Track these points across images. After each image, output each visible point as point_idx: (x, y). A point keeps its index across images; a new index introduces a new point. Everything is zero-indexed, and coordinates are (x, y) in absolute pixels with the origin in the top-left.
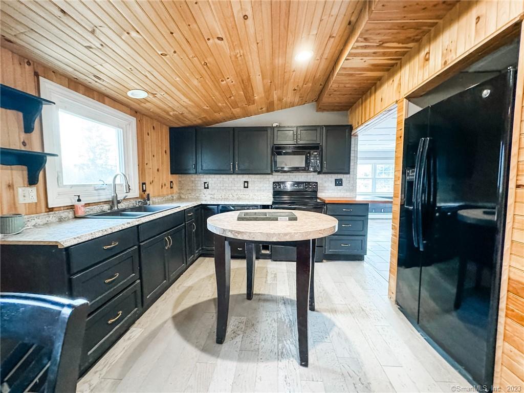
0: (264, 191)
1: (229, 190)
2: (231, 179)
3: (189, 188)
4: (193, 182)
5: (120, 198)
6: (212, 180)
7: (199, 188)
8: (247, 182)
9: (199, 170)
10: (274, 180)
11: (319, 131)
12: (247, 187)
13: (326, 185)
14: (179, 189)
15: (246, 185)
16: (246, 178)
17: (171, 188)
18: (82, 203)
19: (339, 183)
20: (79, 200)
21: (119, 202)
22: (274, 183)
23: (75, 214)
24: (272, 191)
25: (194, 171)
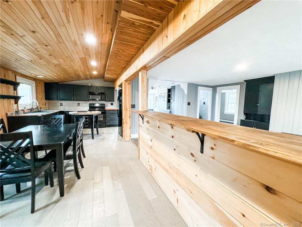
0: (86, 107)
1: (72, 106)
2: (72, 102)
3: (53, 105)
4: (55, 103)
5: (34, 108)
6: (64, 102)
7: (58, 105)
8: (79, 103)
9: (59, 98)
10: (89, 103)
11: (104, 89)
12: (79, 105)
13: (108, 105)
14: (48, 106)
15: (79, 104)
16: (79, 102)
17: (46, 105)
18: (26, 109)
19: (112, 104)
20: (25, 108)
21: (33, 109)
22: (90, 104)
23: (24, 112)
24: (89, 107)
25: (57, 99)
